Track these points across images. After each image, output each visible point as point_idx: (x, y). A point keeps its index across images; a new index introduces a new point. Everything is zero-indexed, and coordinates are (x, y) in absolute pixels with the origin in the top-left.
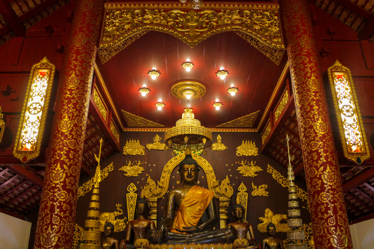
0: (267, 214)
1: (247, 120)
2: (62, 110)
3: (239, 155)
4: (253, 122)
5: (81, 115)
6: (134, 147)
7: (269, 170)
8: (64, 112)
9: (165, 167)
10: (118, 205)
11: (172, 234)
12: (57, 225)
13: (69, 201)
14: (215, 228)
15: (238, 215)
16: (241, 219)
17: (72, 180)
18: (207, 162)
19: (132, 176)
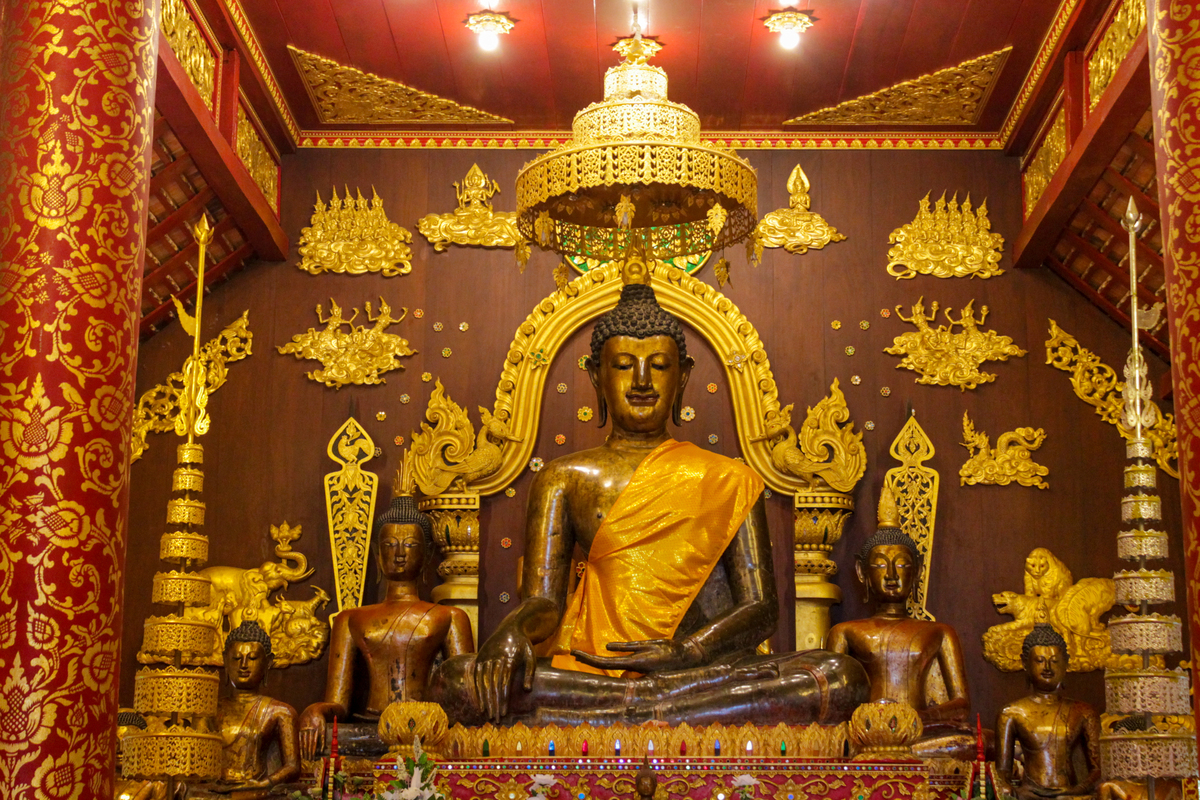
0: (1038, 577)
1: (946, 92)
2: (32, 121)
3: (899, 275)
4: (977, 101)
5: (126, 145)
6: (356, 231)
7: (1055, 350)
8: (43, 130)
9: (517, 335)
10: (284, 533)
11: (555, 675)
12: (48, 655)
13: (96, 545)
14: (771, 646)
15: (883, 582)
16: (900, 600)
17: (105, 453)
18: (734, 312)
19: (352, 384)
